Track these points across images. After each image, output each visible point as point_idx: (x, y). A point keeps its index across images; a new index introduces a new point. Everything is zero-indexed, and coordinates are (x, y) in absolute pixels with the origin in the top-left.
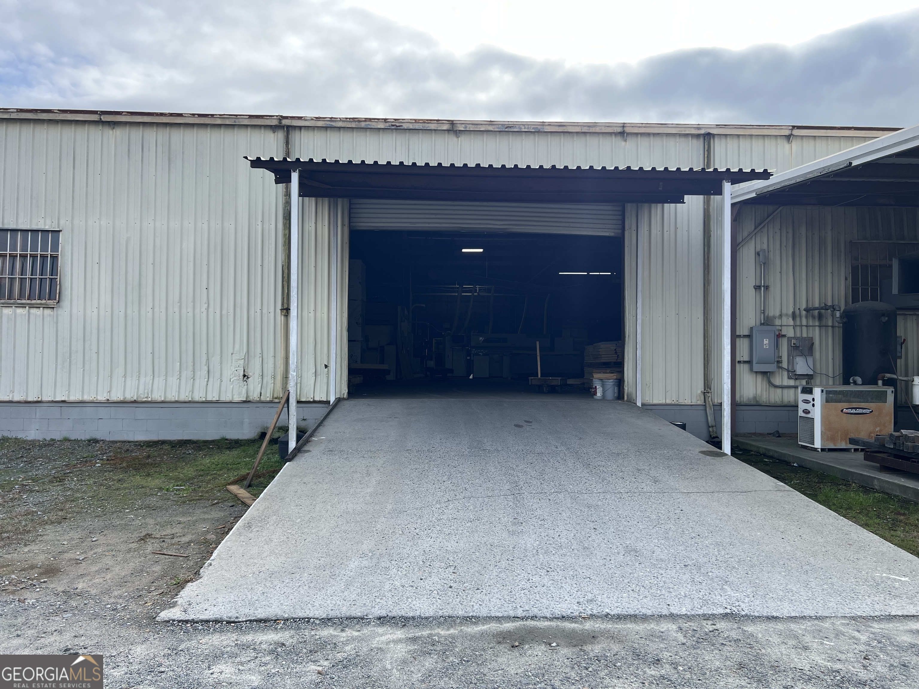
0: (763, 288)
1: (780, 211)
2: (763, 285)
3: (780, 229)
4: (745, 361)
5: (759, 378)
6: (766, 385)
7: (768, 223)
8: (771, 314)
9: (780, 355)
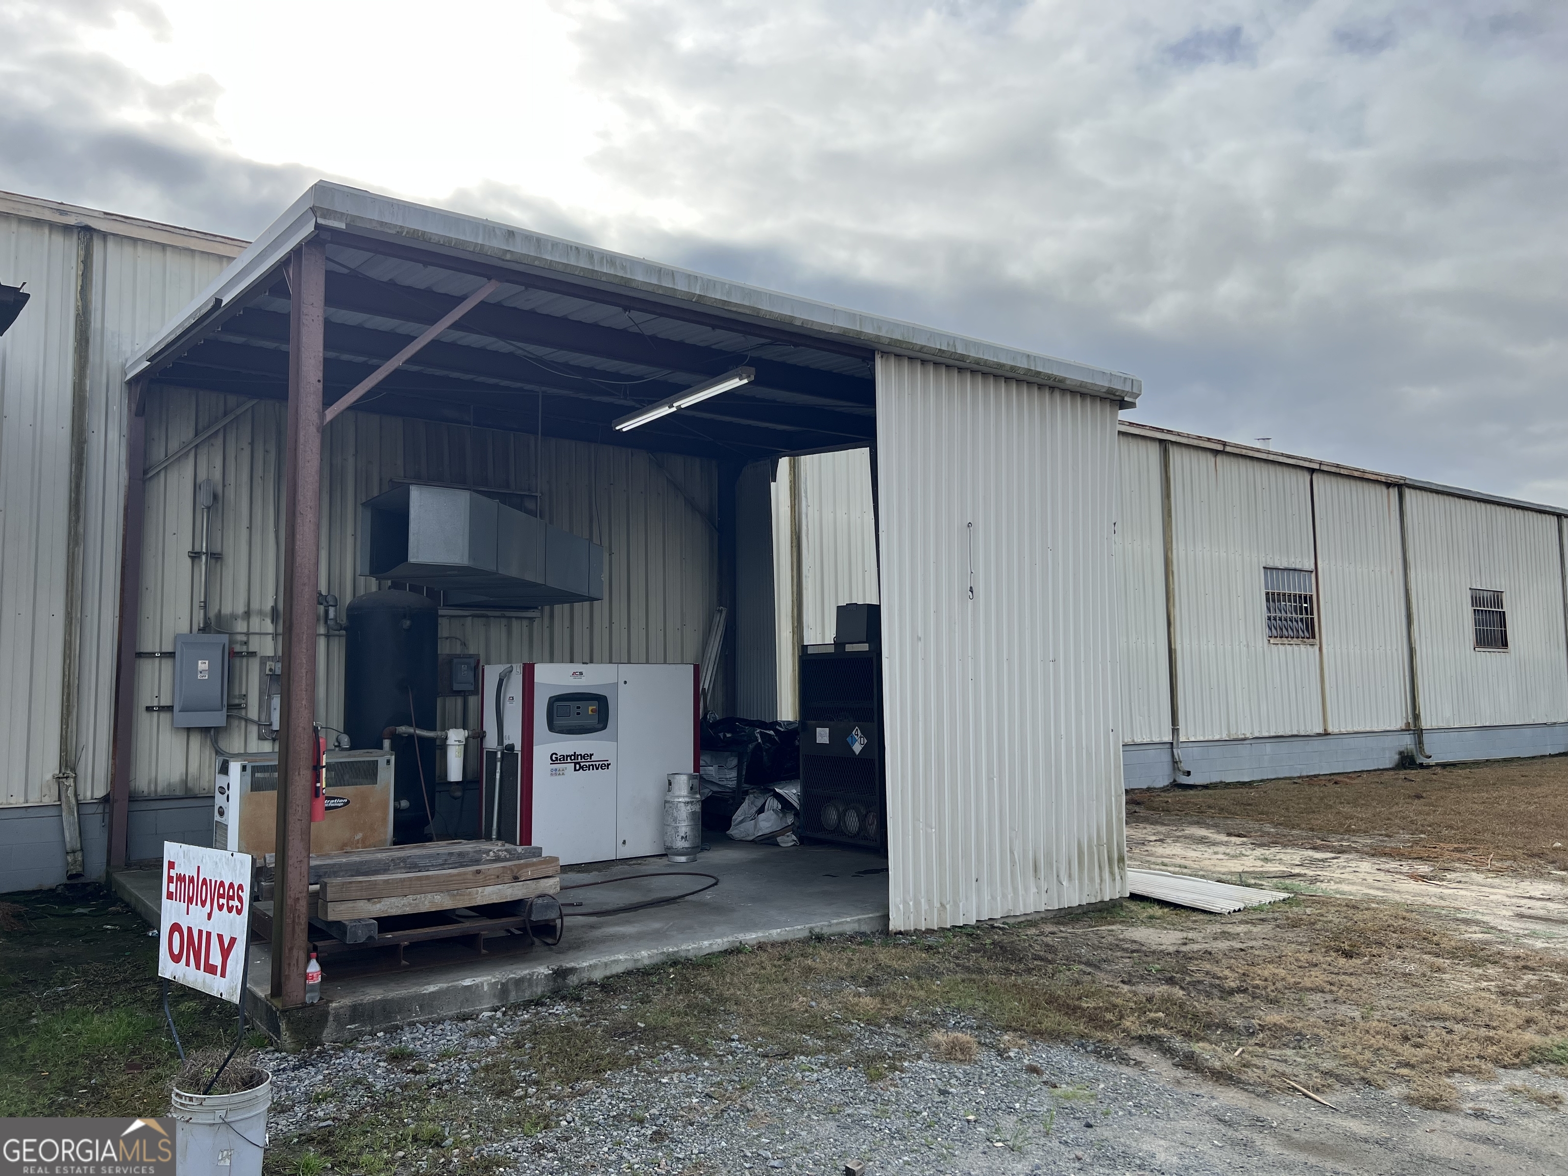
0: (204, 558)
1: (253, 407)
2: (204, 550)
3: (252, 444)
4: (163, 707)
5: (196, 741)
6: (210, 754)
7: (225, 427)
8: (227, 610)
9: (244, 692)
